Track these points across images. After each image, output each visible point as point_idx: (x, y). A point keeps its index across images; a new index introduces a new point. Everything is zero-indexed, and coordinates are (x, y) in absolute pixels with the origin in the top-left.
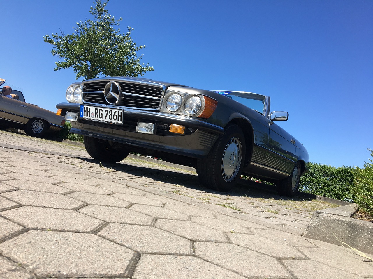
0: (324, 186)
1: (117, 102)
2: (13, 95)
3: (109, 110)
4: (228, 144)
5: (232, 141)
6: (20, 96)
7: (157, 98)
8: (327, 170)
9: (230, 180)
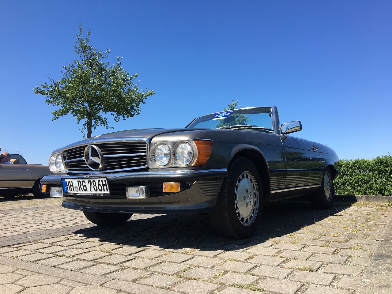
0: (362, 183)
1: (100, 166)
2: (13, 160)
3: (92, 180)
4: (237, 183)
5: (241, 177)
6: (20, 159)
7: (142, 154)
8: (361, 164)
9: (251, 221)
